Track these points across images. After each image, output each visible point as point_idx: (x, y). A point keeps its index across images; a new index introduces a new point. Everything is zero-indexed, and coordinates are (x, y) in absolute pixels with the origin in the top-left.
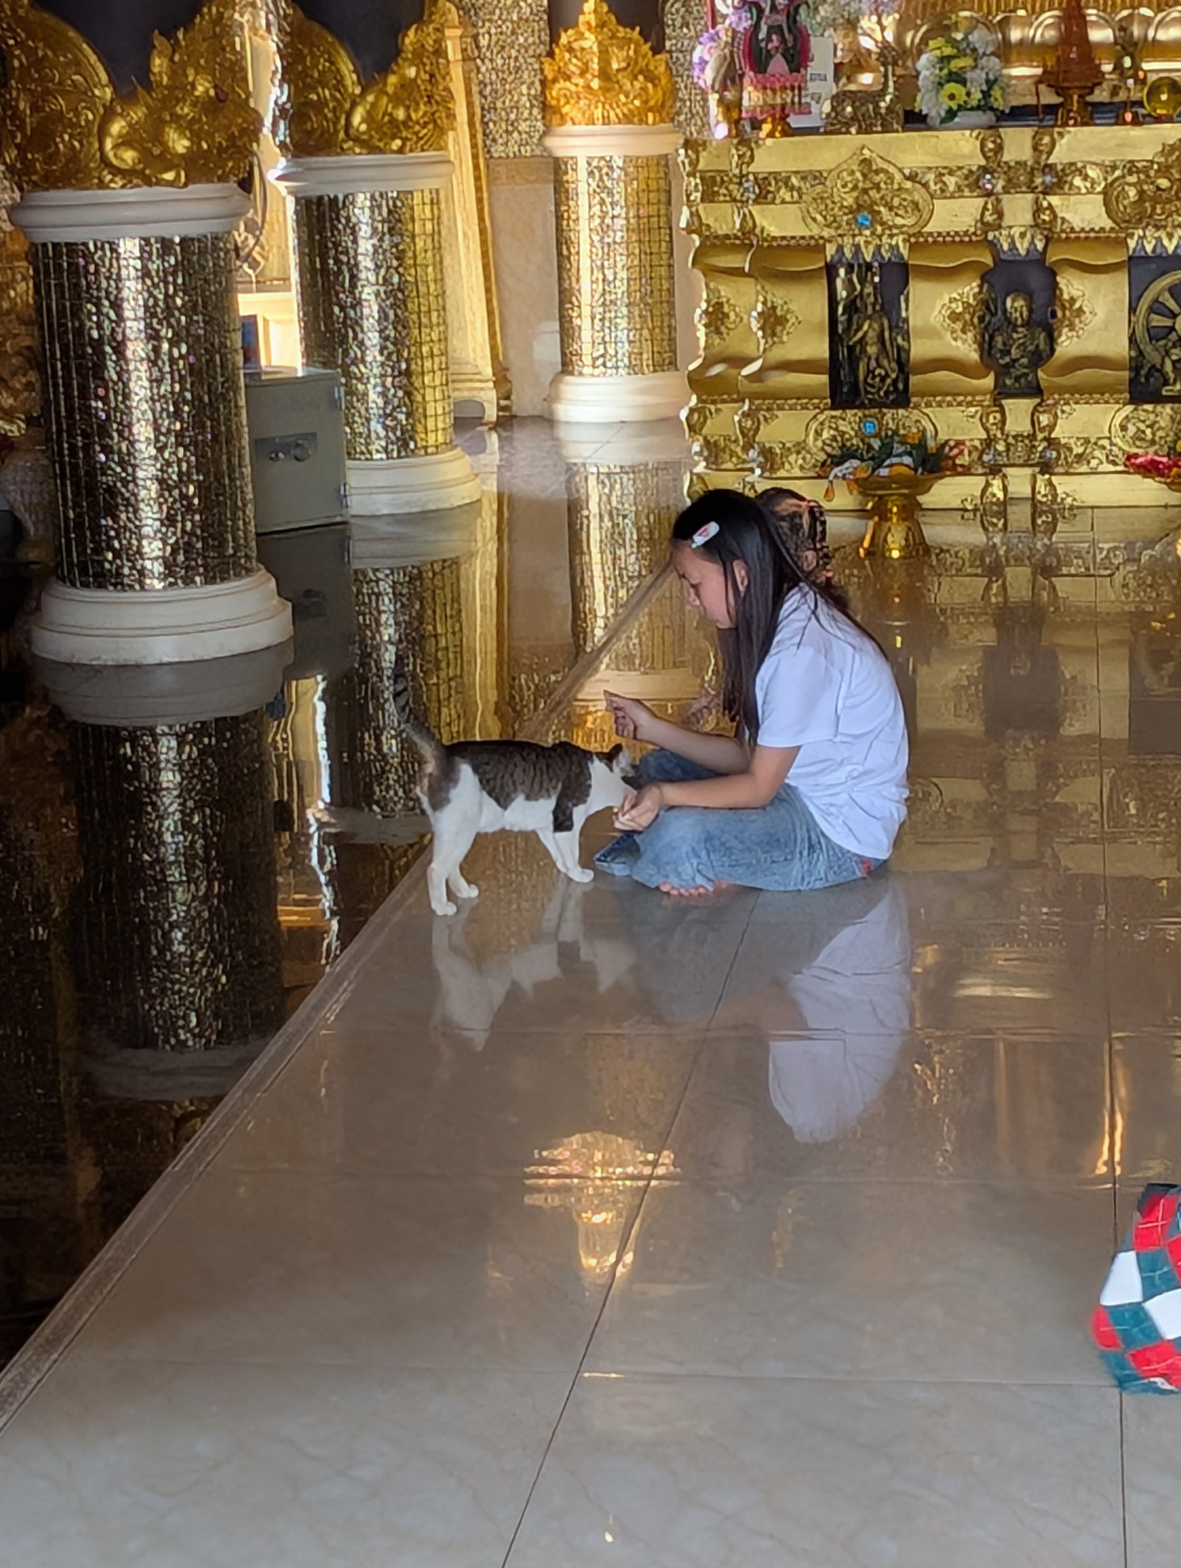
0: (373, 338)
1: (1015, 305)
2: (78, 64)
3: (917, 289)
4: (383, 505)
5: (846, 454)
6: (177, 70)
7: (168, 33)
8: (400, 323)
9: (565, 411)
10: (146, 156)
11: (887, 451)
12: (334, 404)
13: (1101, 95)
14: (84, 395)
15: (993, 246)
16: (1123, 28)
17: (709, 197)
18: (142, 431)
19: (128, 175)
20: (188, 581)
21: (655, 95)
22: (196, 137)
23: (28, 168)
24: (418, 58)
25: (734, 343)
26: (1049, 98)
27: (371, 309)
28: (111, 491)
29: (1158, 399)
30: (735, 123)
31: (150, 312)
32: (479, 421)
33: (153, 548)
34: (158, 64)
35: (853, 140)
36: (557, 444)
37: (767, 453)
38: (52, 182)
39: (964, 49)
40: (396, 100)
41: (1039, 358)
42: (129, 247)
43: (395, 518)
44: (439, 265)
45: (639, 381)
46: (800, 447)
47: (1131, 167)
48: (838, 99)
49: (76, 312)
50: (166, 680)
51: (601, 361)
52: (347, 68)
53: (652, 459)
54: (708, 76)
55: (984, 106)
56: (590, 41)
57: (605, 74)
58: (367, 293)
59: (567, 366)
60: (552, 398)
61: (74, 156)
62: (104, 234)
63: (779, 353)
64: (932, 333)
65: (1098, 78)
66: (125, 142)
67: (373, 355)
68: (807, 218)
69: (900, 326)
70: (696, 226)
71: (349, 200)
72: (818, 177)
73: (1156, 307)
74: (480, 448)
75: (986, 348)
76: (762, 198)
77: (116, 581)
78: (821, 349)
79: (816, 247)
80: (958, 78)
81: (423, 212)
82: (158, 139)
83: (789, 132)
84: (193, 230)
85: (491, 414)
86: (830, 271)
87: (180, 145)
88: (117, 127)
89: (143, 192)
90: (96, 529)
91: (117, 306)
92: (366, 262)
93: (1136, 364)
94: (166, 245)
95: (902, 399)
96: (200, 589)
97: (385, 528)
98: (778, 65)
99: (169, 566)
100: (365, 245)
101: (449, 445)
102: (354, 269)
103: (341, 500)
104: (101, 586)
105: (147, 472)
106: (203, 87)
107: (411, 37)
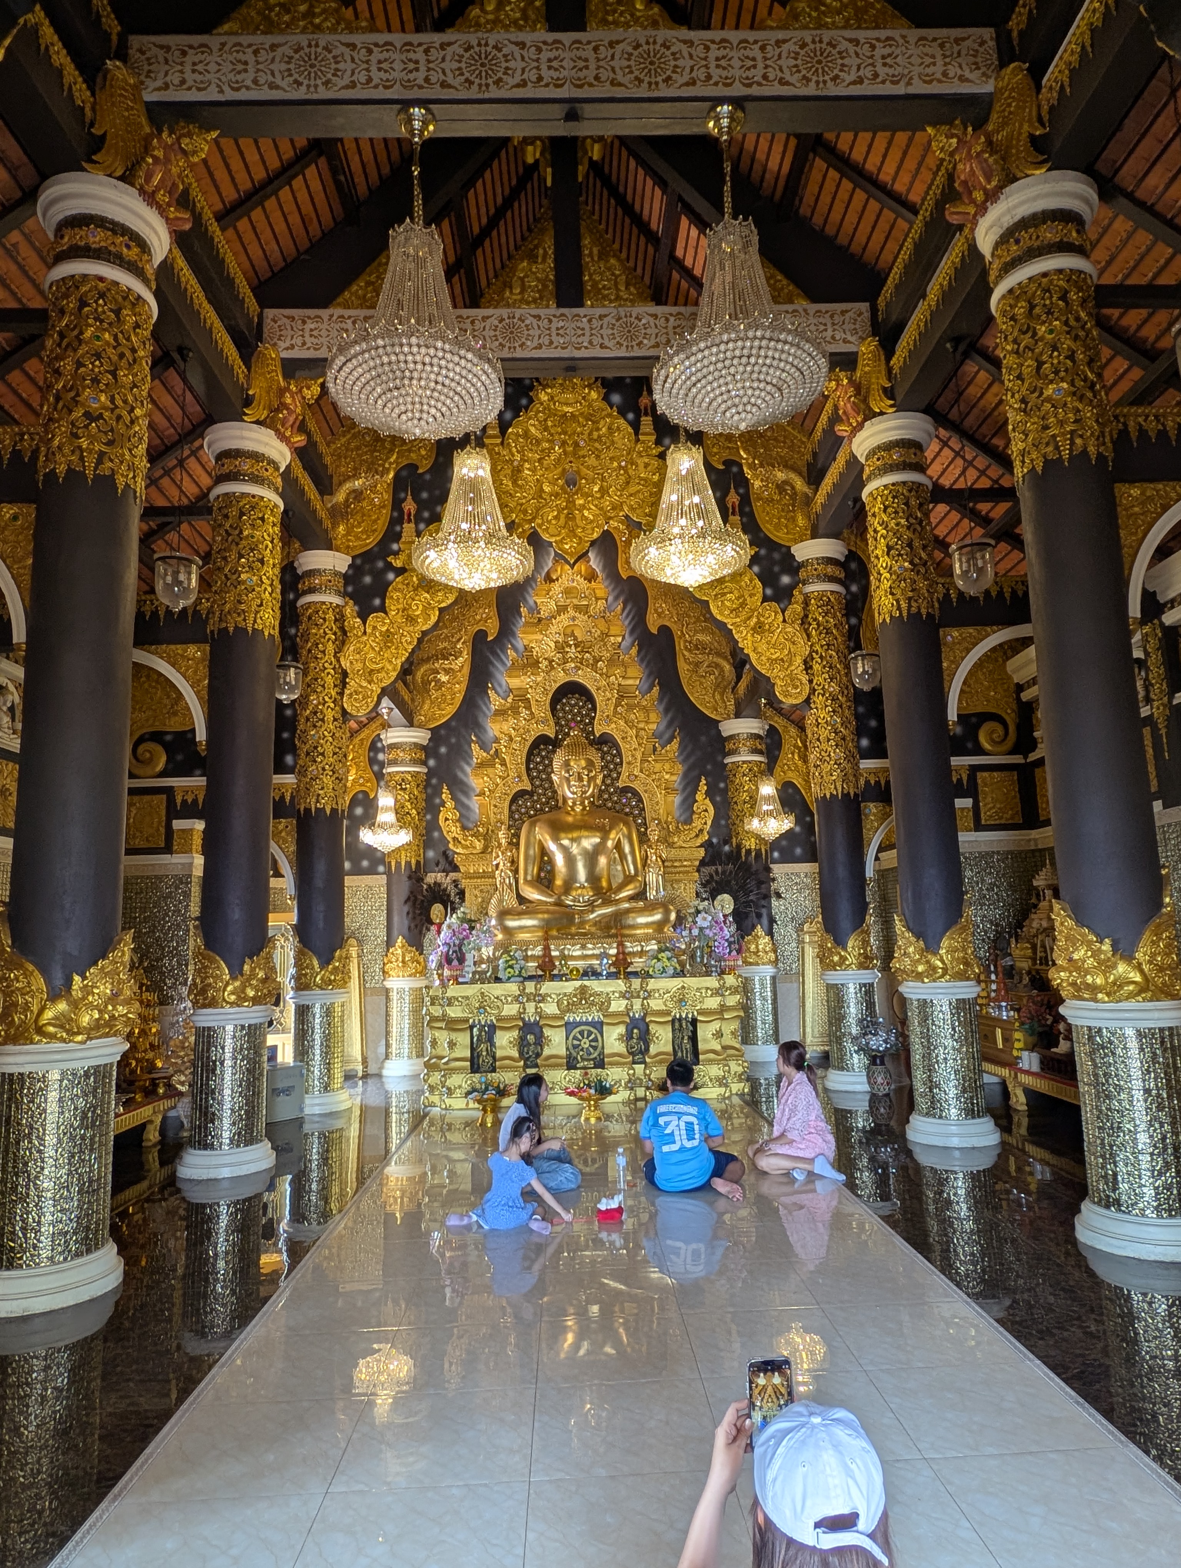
0: (318, 1052)
1: (531, 1038)
2: (218, 968)
3: (499, 1033)
4: (317, 1110)
5: (474, 1090)
6: (253, 970)
7: (251, 958)
8: (327, 1046)
9: (385, 1072)
10: (239, 997)
11: (487, 1089)
12: (302, 1075)
13: (555, 972)
14: (208, 1079)
15: (523, 1019)
16: (562, 951)
17: (432, 1004)
18: (227, 1092)
19: (232, 1004)
20: (238, 1146)
21: (420, 968)
22: (257, 991)
23: (197, 1002)
24: (339, 960)
25: (439, 1051)
26: (540, 973)
27: (318, 1042)
28: (214, 1114)
29: (576, 1068)
30: (442, 981)
31: (234, 1050)
32: (356, 1076)
33: (226, 1135)
34: (246, 967)
35: (478, 986)
36: (382, 1083)
37: (449, 1089)
38: (204, 1006)
39: (513, 958)
40: (331, 973)
41: (538, 1055)
42: (230, 1028)
43: (320, 1115)
44: (342, 1026)
45: (411, 1062)
46: (460, 1087)
47: (565, 995)
48: (474, 973)
49: (208, 1050)
50: (225, 1184)
51: (398, 1055)
52: (316, 963)
53: (415, 1089)
54: (433, 966)
55: (520, 975)
56: (399, 951)
57: (403, 962)
58: (317, 1037)
59: (387, 1057)
60: (381, 1068)
61: (213, 997)
62: (222, 1024)
63: (454, 1055)
64: (502, 1048)
65: (554, 967)
66: (232, 993)
67: (318, 1057)
68: (463, 1011)
69: (493, 1044)
70: (428, 1013)
71: (313, 1005)
72: (467, 998)
73: (575, 1038)
74: (356, 1085)
75: (521, 1053)
76: (449, 1005)
77: (211, 1147)
78: (468, 1054)
79: (466, 1020)
80: (511, 967)
81: (338, 1009)
82: (243, 991)
83: (459, 983)
84: (253, 1022)
85: (360, 1074)
86: (471, 1028)
87: (251, 993)
88: (230, 988)
89: (237, 1009)
90: (206, 1128)
91: (223, 1048)
92: (317, 1026)
93: (569, 1057)
94: (243, 1027)
95: (494, 1070)
96: (242, 1149)
97: (317, 1119)
98: (455, 963)
99: (232, 1140)
100: (317, 1021)
101: (342, 1088)
102: (313, 1028)
103: (301, 1110)
104: (205, 1149)
105: (227, 1106)
106: (261, 974)
107: (338, 953)
